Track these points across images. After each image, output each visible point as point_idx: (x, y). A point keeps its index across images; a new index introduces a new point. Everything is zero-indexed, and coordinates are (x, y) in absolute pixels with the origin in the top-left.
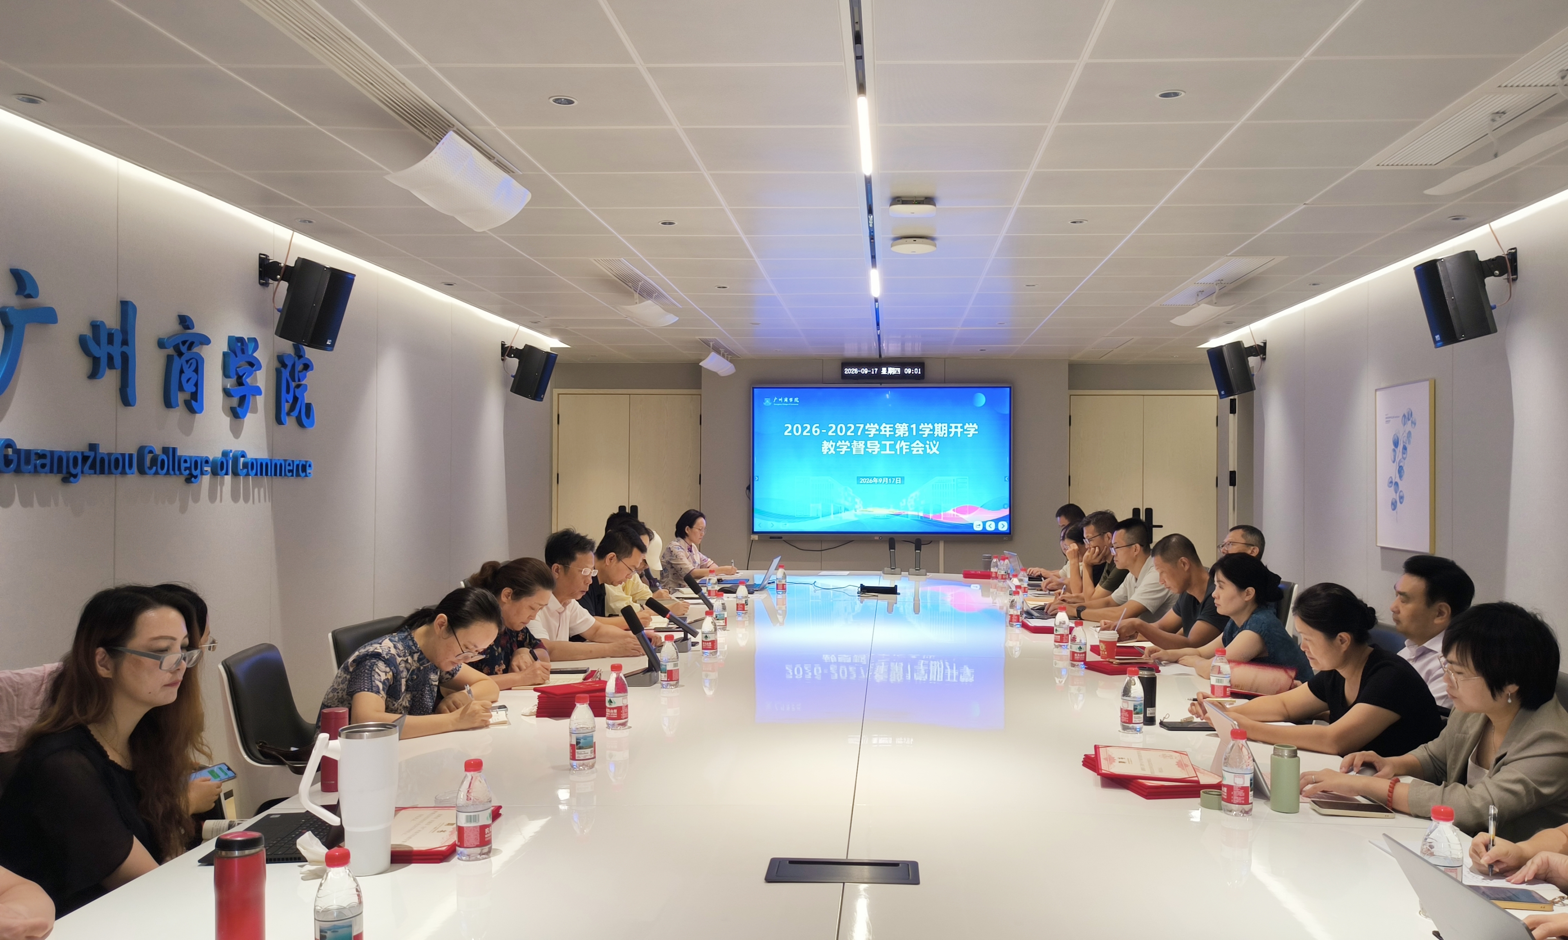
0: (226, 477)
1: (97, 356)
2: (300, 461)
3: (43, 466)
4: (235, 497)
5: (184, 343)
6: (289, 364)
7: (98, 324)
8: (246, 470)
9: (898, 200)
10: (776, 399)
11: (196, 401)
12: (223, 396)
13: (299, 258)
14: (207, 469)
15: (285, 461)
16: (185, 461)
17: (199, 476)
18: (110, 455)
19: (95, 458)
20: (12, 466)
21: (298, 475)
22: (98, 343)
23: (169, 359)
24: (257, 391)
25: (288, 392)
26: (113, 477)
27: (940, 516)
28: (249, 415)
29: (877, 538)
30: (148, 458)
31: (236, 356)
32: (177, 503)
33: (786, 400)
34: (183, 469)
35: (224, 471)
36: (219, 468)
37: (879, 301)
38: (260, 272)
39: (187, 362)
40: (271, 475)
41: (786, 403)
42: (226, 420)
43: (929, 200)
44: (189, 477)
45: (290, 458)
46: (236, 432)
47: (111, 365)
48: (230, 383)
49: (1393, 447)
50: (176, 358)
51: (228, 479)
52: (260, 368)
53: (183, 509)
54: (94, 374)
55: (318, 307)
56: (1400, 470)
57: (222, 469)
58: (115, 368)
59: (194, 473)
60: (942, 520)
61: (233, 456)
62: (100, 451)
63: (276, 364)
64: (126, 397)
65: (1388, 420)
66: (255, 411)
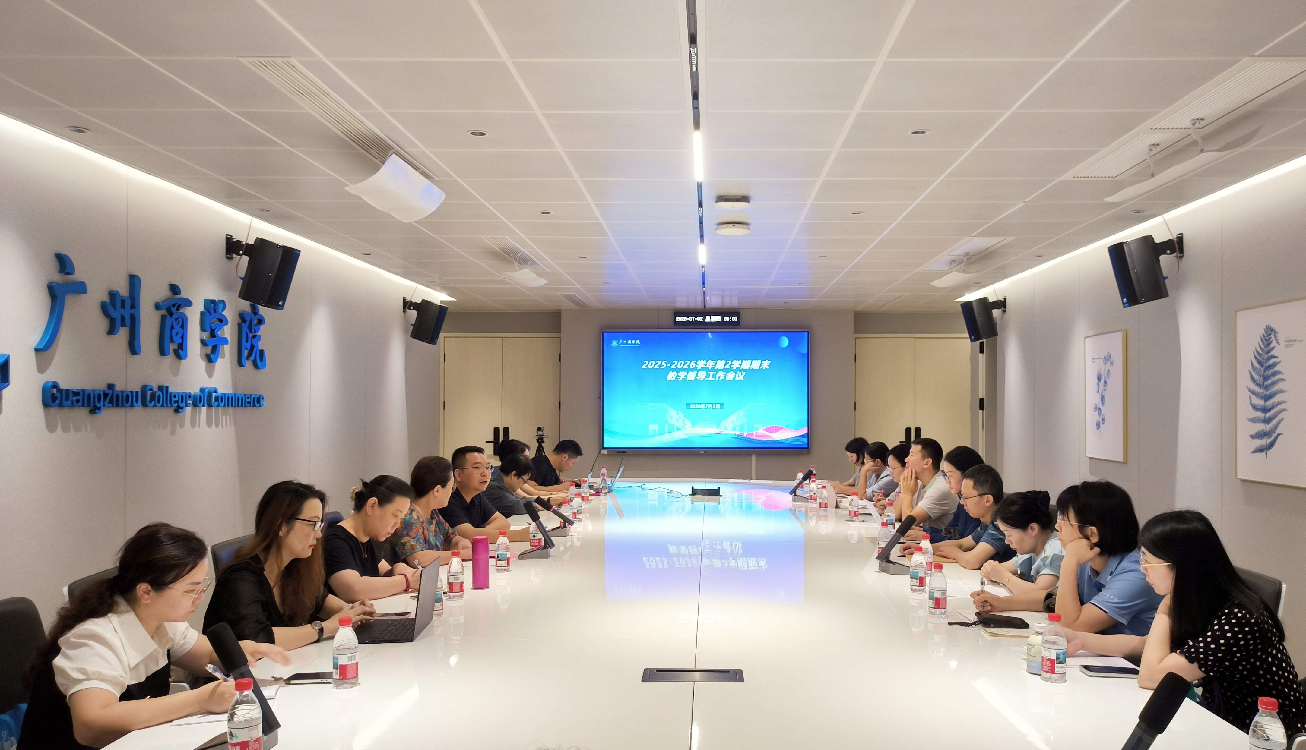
0: (203, 407)
1: (113, 317)
2: (256, 395)
3: (78, 401)
4: (209, 424)
5: (174, 305)
6: (248, 319)
7: (115, 293)
8: (217, 402)
9: (721, 198)
10: (621, 341)
11: (182, 350)
12: (201, 346)
13: (257, 238)
14: (190, 402)
15: (245, 395)
16: (175, 396)
17: (184, 408)
18: (122, 392)
19: (112, 394)
20: (57, 402)
21: (254, 406)
22: (115, 308)
23: (163, 318)
24: (225, 341)
25: (247, 341)
26: (123, 410)
27: (752, 434)
28: (219, 360)
29: (702, 452)
30: (149, 393)
31: (210, 315)
32: (168, 429)
33: (629, 342)
34: (173, 402)
35: (202, 404)
36: (197, 402)
37: (705, 267)
38: (227, 249)
39: (176, 320)
40: (235, 406)
41: (629, 344)
42: (202, 364)
43: (744, 199)
44: (177, 408)
45: (248, 393)
46: (210, 373)
47: (123, 324)
48: (205, 335)
49: (1097, 381)
50: (168, 317)
51: (204, 409)
52: (227, 323)
53: (173, 433)
54: (111, 331)
55: (272, 275)
56: (1103, 398)
57: (200, 402)
58: (126, 326)
59: (181, 405)
60: (754, 437)
61: (208, 392)
62: (116, 389)
63: (238, 320)
64: (133, 348)
65: (1094, 359)
66: (223, 357)
